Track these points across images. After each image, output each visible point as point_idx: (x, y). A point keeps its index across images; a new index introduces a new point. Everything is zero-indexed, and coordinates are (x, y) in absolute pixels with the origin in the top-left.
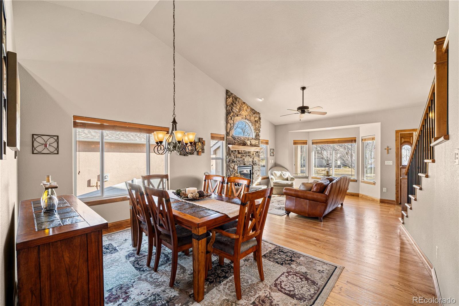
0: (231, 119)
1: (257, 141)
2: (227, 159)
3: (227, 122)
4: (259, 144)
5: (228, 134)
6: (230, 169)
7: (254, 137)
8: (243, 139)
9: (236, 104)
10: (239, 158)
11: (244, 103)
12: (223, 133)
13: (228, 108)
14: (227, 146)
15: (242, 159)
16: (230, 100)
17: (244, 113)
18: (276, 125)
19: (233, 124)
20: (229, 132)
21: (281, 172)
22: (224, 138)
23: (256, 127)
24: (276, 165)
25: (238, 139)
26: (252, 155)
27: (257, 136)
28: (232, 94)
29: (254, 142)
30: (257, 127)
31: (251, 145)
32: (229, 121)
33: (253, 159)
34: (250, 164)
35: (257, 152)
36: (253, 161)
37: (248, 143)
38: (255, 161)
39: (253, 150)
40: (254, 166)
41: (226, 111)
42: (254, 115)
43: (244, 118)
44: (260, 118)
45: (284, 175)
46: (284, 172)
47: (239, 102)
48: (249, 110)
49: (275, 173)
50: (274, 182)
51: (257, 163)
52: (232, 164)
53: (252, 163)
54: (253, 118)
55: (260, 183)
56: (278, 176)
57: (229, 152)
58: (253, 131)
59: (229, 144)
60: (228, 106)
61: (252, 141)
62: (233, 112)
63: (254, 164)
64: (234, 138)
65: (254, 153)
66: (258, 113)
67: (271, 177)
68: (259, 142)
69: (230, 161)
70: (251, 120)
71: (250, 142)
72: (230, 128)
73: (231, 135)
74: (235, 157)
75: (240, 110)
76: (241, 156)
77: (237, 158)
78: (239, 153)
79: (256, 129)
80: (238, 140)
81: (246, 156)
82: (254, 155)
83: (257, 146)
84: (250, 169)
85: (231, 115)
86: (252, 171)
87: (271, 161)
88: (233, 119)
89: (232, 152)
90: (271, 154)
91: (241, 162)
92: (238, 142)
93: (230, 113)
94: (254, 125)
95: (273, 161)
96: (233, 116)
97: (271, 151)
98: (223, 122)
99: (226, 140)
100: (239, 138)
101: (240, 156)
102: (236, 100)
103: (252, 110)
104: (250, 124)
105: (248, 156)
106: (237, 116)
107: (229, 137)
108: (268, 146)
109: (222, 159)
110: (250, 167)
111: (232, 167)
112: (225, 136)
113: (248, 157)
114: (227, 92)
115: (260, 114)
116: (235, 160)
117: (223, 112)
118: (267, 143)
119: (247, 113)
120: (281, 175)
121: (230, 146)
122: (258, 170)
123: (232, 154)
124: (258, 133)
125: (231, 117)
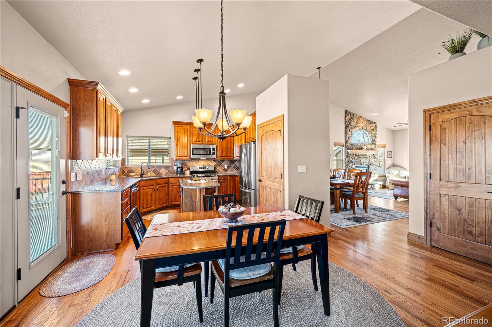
0: (349, 131)
1: (374, 146)
2: (346, 160)
3: (346, 134)
4: (375, 148)
5: (347, 142)
6: (349, 167)
7: (370, 142)
8: (359, 145)
9: (353, 119)
11: (361, 117)
12: (343, 141)
13: (347, 123)
14: (346, 151)
15: (359, 160)
16: (348, 117)
17: (361, 125)
18: (393, 130)
19: (351, 134)
20: (348, 140)
21: (398, 171)
22: (343, 145)
23: (372, 134)
24: (394, 165)
26: (368, 157)
27: (373, 142)
28: (350, 112)
29: (370, 147)
30: (374, 134)
31: (367, 149)
32: (347, 132)
33: (370, 160)
34: (367, 164)
35: (373, 155)
36: (369, 162)
37: (365, 148)
38: (372, 162)
39: (369, 153)
40: (370, 166)
41: (345, 126)
42: (370, 125)
43: (361, 129)
44: (376, 127)
45: (401, 174)
46: (401, 172)
47: (356, 117)
48: (365, 122)
49: (392, 172)
50: (390, 179)
51: (373, 164)
52: (350, 164)
53: (369, 163)
54: (369, 127)
55: (376, 179)
56: (395, 175)
57: (348, 155)
58: (369, 138)
59: (348, 149)
60: (347, 122)
61: (368, 146)
62: (351, 126)
63: (370, 164)
64: (352, 145)
65: (371, 155)
66: (374, 122)
67: (387, 175)
68: (375, 147)
69: (348, 162)
70: (367, 129)
71: (367, 146)
72: (349, 138)
73: (349, 142)
74: (353, 159)
75: (357, 123)
77: (354, 159)
78: (356, 156)
79: (373, 136)
81: (363, 158)
82: (371, 157)
83: (373, 149)
84: (367, 168)
85: (349, 128)
86: (369, 170)
87: (389, 162)
88: (351, 131)
89: (350, 155)
90: (389, 156)
91: (358, 162)
92: (356, 147)
93: (349, 126)
94: (370, 133)
95: (390, 162)
96: (351, 128)
97: (389, 153)
98: (343, 134)
99: (346, 146)
100: (356, 145)
101: (357, 158)
102: (354, 116)
103: (368, 121)
104: (367, 133)
106: (355, 128)
107: (348, 144)
108: (385, 149)
109: (343, 161)
110: (367, 167)
111: (350, 166)
112: (345, 143)
113: (364, 158)
114: (346, 111)
115: (376, 123)
116: (353, 161)
117: (343, 126)
118: (384, 146)
119: (363, 125)
120: (398, 174)
121: (349, 151)
122: (375, 169)
123: (350, 156)
124: (374, 139)
125: (349, 129)
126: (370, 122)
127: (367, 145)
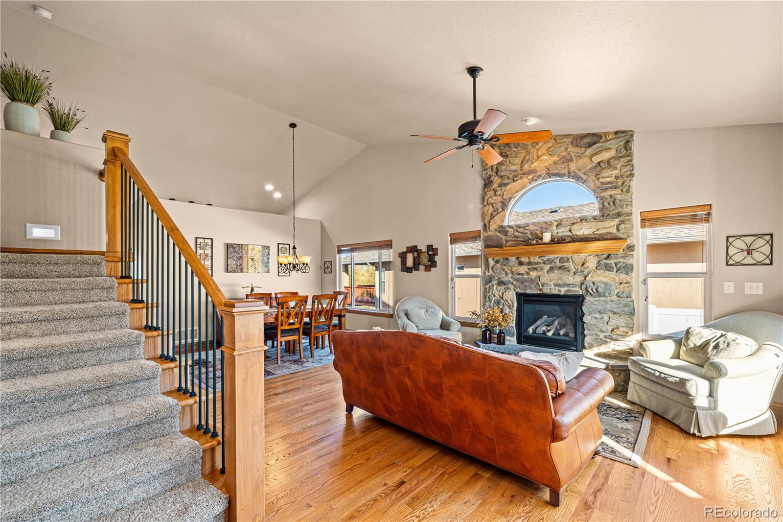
0: (495, 194)
2: (485, 276)
4: (619, 230)
5: (485, 226)
7: (596, 213)
9: (507, 156)
10: (519, 274)
13: (484, 175)
15: (533, 277)
19: (502, 202)
20: (490, 221)
22: (480, 236)
23: (601, 180)
25: (517, 231)
26: (578, 267)
29: (586, 229)
31: (558, 241)
32: (488, 200)
33: (586, 277)
34: (570, 292)
35: (609, 257)
36: (582, 284)
38: (594, 283)
40: (589, 299)
41: (482, 182)
42: (589, 151)
43: (540, 176)
48: (561, 147)
51: (600, 290)
52: (499, 288)
53: (582, 289)
54: (584, 160)
57: (488, 263)
59: (488, 246)
60: (487, 171)
62: (501, 177)
63: (587, 291)
64: (505, 233)
68: (619, 225)
69: (491, 281)
72: (492, 214)
73: (493, 227)
74: (506, 274)
75: (525, 163)
76: (529, 269)
77: (512, 273)
78: (521, 263)
79: (606, 186)
80: (516, 233)
81: (551, 269)
82: (593, 265)
83: (608, 237)
84: (574, 305)
85: (494, 187)
86: (582, 311)
87: (742, 287)
88: (499, 192)
89: (497, 262)
90: (738, 257)
91: (528, 284)
92: (517, 237)
93: (492, 182)
96: (500, 186)
97: (738, 243)
99: (483, 239)
100: (522, 230)
101: (523, 269)
103: (579, 139)
105: (560, 268)
106: (514, 180)
107: (490, 233)
110: (573, 300)
112: (482, 231)
113: (559, 271)
116: (509, 279)
119: (550, 160)
122: (616, 313)
123: (498, 265)
124: (611, 196)
125: (494, 190)
126: (586, 141)
127: (573, 224)
